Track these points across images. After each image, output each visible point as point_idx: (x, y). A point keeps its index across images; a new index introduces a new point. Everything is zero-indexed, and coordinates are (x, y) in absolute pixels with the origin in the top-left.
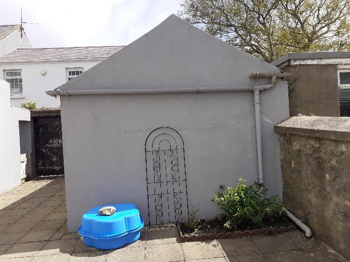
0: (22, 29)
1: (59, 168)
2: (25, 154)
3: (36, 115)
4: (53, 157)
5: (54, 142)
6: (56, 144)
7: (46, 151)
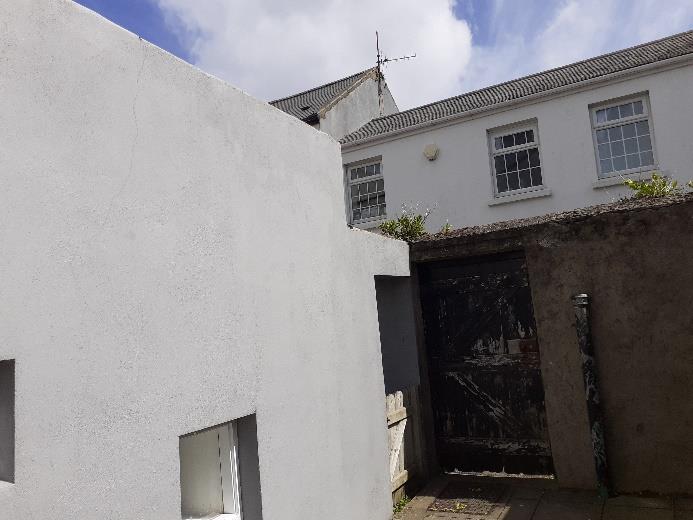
0: (380, 77)
1: (516, 446)
2: (400, 394)
3: (426, 257)
4: (492, 404)
5: (491, 351)
6: (497, 358)
7: (465, 381)
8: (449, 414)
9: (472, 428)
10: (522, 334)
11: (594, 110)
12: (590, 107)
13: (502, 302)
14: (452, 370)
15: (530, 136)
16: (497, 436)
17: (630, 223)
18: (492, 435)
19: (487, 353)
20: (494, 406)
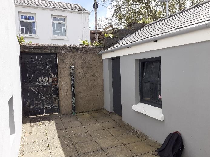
1: (49, 107)
4: (42, 95)
5: (43, 81)
6: (45, 83)
7: (34, 89)
8: (28, 100)
9: (36, 103)
10: (53, 76)
11: (53, 17)
12: (52, 15)
13: (48, 67)
14: (31, 87)
15: (33, 18)
16: (43, 104)
17: (84, 50)
18: (42, 104)
19: (42, 81)
20: (44, 96)
